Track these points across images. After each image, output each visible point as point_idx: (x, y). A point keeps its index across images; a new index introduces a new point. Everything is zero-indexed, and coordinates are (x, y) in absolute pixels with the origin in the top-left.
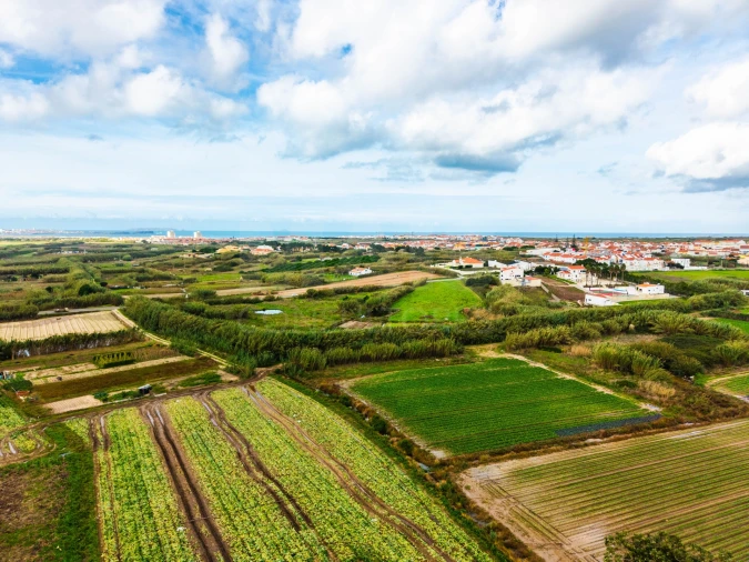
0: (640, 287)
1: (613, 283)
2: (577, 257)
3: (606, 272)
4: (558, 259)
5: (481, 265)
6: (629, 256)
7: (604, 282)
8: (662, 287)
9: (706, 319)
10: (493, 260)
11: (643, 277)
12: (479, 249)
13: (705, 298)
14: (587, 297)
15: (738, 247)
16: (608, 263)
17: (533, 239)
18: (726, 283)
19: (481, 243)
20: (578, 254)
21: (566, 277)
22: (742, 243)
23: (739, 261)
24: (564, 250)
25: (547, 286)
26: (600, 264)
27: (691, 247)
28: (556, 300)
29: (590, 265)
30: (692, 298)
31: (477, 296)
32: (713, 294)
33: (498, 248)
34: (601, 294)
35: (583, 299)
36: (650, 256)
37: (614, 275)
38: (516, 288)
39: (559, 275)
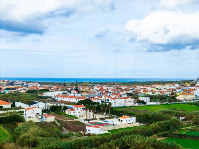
0: (121, 118)
1: (104, 117)
2: (79, 98)
3: (98, 109)
4: (66, 99)
5: (9, 106)
6: (113, 97)
7: (98, 116)
8: (134, 118)
9: (159, 139)
10: (18, 101)
11: (122, 112)
12: (8, 92)
13: (160, 125)
14: (87, 128)
15: (175, 88)
16: (100, 101)
17: (47, 84)
18: (170, 113)
19: (9, 87)
20: (80, 95)
21: (72, 113)
22: (177, 85)
23: (177, 98)
24: (70, 92)
25: (58, 121)
26: (95, 103)
27: (150, 89)
28: (66, 132)
29: (88, 104)
30: (152, 125)
31: (7, 132)
32: (165, 122)
33: (22, 91)
34: (96, 125)
35: (84, 130)
36: (125, 96)
37: (104, 111)
38: (37, 123)
39: (67, 112)
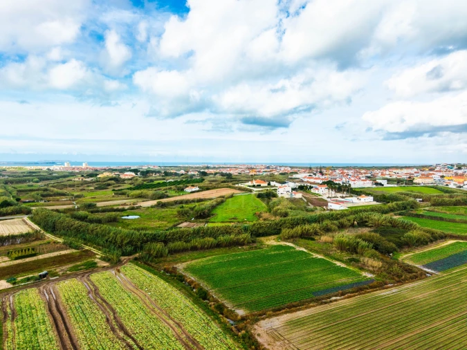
0: (359, 197)
1: (344, 195)
2: (323, 179)
3: (339, 189)
4: (312, 180)
5: (266, 184)
6: (353, 179)
7: (339, 195)
8: (372, 198)
9: (395, 217)
10: (273, 181)
11: (361, 192)
12: (265, 174)
14: (329, 204)
15: (413, 172)
16: (341, 183)
17: (296, 167)
18: (407, 195)
19: (266, 170)
20: (323, 177)
21: (317, 192)
22: (415, 170)
23: (414, 181)
24: (315, 174)
25: (305, 197)
26: (337, 184)
27: (387, 172)
28: (311, 207)
29: (330, 184)
30: (389, 204)
31: (264, 204)
32: (401, 202)
33: (276, 174)
34: (338, 202)
35: (327, 205)
36: (364, 178)
37: (344, 190)
38: (287, 199)
39: (312, 191)
